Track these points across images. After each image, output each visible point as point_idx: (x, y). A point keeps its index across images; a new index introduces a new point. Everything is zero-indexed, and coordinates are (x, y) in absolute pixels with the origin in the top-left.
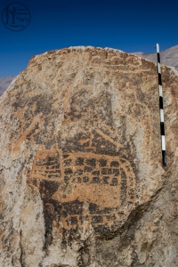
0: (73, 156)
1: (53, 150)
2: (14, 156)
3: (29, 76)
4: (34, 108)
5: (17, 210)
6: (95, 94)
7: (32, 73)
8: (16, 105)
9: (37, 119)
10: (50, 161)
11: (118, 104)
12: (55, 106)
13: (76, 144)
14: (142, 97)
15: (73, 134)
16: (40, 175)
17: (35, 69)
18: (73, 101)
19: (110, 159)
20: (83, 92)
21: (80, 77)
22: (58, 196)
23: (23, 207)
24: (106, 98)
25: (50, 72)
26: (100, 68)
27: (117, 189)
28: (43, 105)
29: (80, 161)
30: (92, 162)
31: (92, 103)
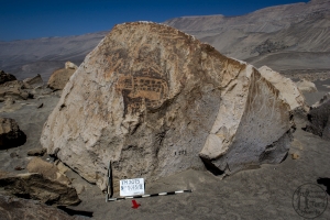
0: (139, 79)
1: (128, 76)
2: (107, 80)
3: (114, 37)
4: (118, 56)
5: (110, 103)
6: (152, 49)
7: (115, 36)
8: (106, 54)
9: (119, 61)
10: (127, 81)
11: (164, 54)
12: (130, 55)
13: (140, 73)
14: (176, 51)
15: (139, 69)
16: (122, 87)
17: (117, 33)
18: (140, 52)
19: (157, 80)
20: (145, 48)
21: (144, 39)
22: (131, 95)
23: (113, 101)
24: (158, 51)
25: (127, 36)
26: (156, 35)
27: (159, 93)
28: (123, 54)
29: (142, 81)
30: (148, 81)
31: (150, 53)
